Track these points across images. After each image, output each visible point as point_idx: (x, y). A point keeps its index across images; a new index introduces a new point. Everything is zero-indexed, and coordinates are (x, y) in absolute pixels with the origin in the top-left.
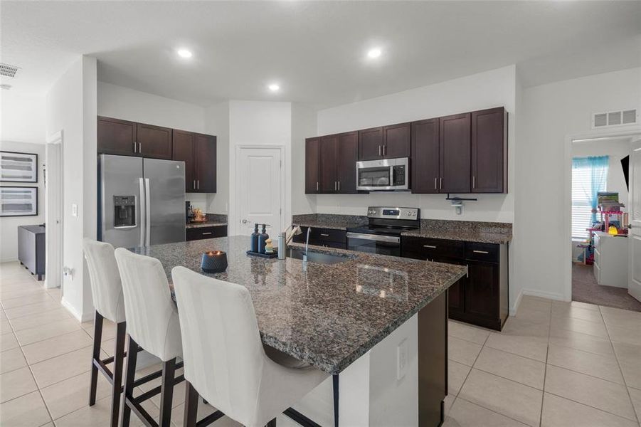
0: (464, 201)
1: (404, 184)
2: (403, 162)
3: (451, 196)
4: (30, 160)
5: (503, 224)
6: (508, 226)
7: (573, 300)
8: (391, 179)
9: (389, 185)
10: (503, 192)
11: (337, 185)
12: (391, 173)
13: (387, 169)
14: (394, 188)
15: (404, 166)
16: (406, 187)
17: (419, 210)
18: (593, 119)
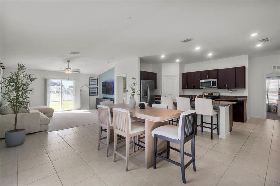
0: (233, 91)
1: (215, 86)
2: (215, 80)
3: (229, 89)
4: (96, 80)
5: (245, 97)
6: (246, 97)
7: (267, 119)
8: (212, 84)
9: (211, 86)
10: (244, 88)
11: (193, 86)
12: (212, 83)
13: (210, 82)
14: (212, 87)
15: (215, 81)
16: (216, 87)
17: (219, 93)
18: (272, 67)
